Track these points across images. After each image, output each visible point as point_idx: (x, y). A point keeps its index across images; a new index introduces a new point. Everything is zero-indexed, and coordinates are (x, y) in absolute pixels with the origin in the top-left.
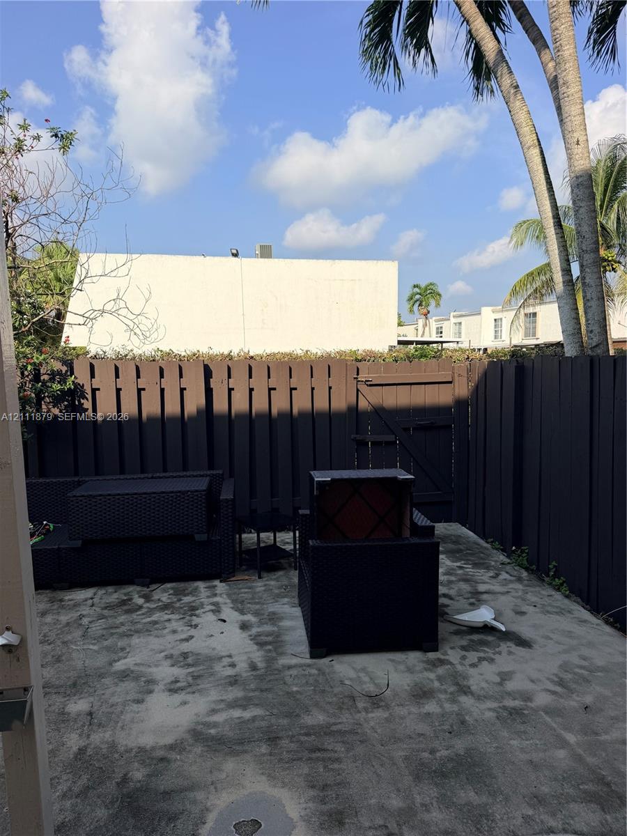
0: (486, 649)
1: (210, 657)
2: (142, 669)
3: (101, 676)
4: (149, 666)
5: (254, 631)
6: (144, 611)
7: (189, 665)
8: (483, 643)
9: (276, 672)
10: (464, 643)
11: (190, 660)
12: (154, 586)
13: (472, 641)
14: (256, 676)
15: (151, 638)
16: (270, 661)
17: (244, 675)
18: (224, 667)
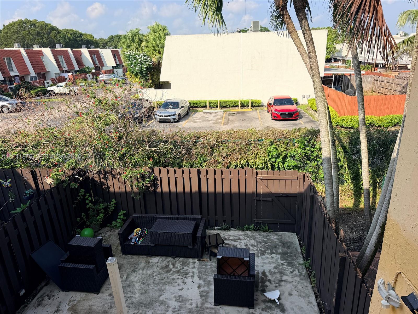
0: (269, 311)
1: (186, 299)
2: (167, 300)
3: (156, 302)
4: (169, 300)
5: (202, 289)
6: (172, 272)
7: (180, 302)
8: (270, 308)
9: (203, 310)
10: (264, 307)
11: (180, 299)
12: (177, 259)
13: (267, 306)
14: (197, 310)
15: (172, 286)
16: (203, 304)
17: (194, 309)
18: (189, 304)
